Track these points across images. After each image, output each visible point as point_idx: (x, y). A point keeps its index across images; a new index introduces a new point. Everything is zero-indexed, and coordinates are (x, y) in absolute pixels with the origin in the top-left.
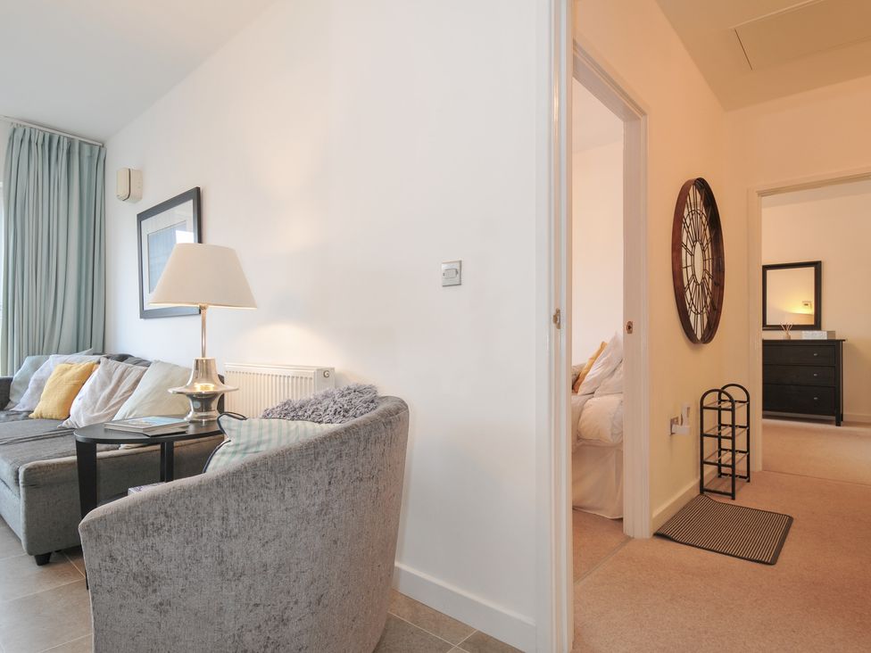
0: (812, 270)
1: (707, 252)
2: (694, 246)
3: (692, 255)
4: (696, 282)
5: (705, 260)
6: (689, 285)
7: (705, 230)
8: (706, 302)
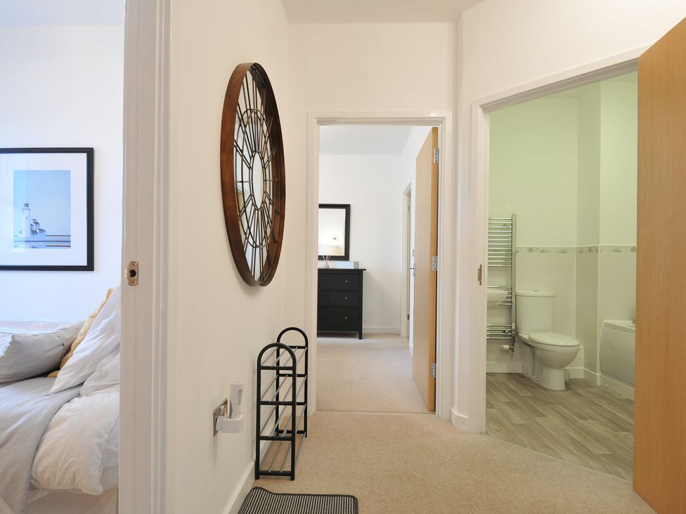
0: (343, 211)
1: (267, 170)
2: (252, 157)
3: (250, 168)
4: (254, 204)
5: (265, 180)
6: (245, 207)
7: (266, 143)
8: (266, 232)
